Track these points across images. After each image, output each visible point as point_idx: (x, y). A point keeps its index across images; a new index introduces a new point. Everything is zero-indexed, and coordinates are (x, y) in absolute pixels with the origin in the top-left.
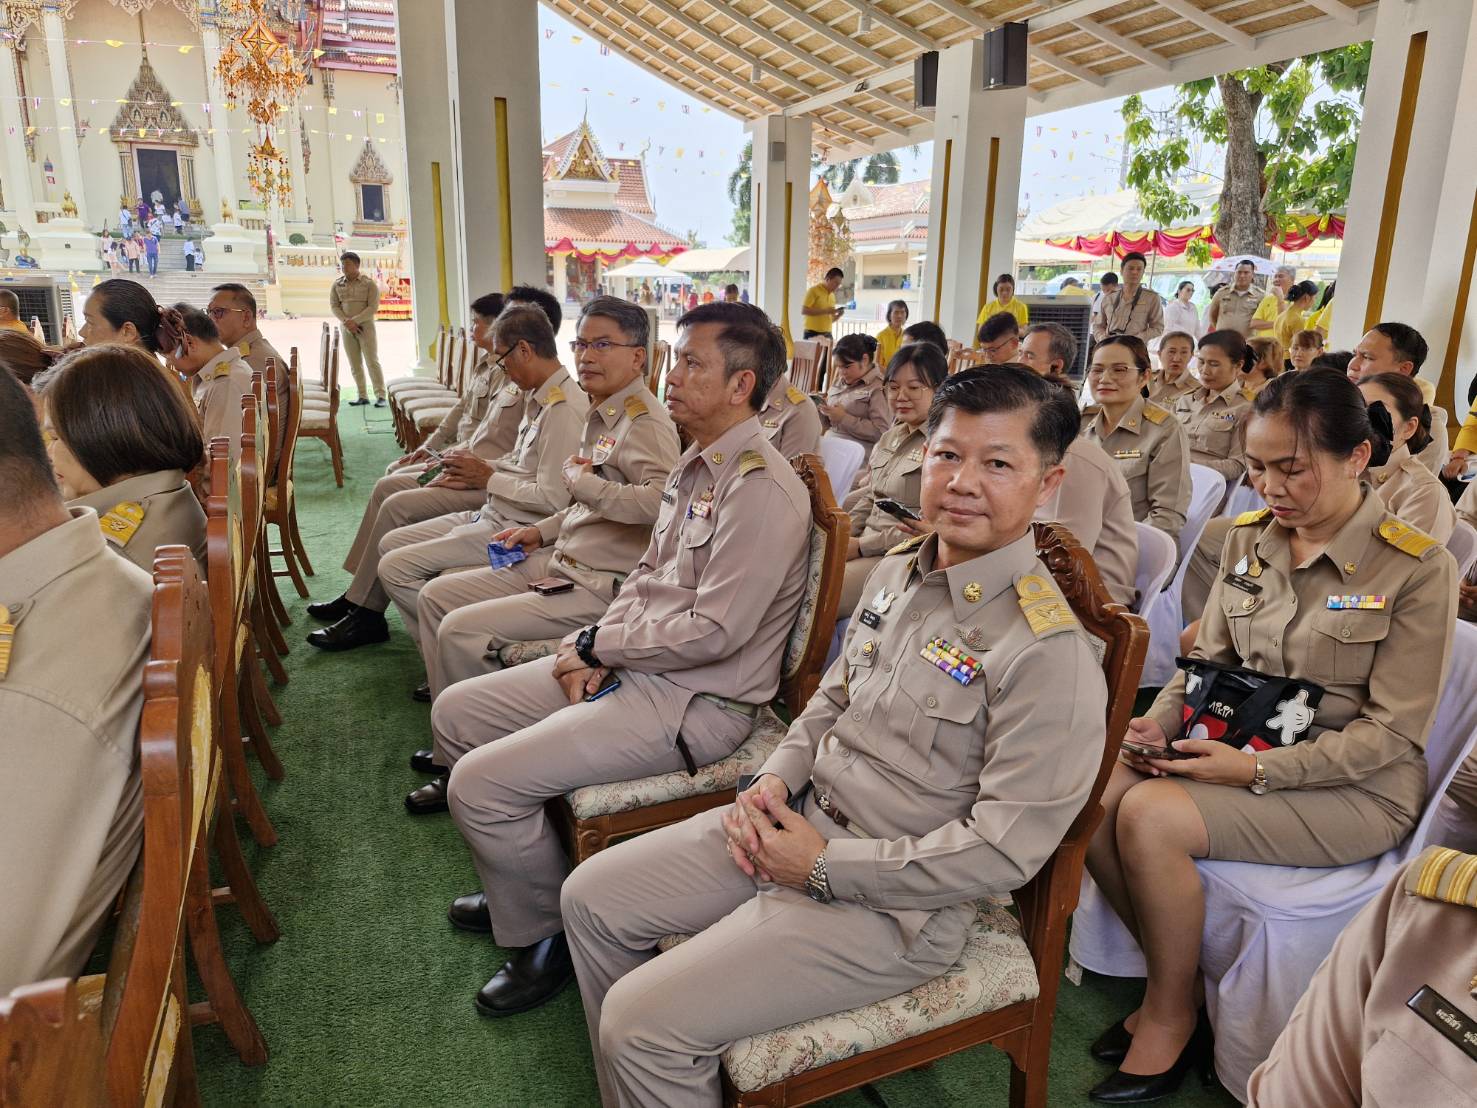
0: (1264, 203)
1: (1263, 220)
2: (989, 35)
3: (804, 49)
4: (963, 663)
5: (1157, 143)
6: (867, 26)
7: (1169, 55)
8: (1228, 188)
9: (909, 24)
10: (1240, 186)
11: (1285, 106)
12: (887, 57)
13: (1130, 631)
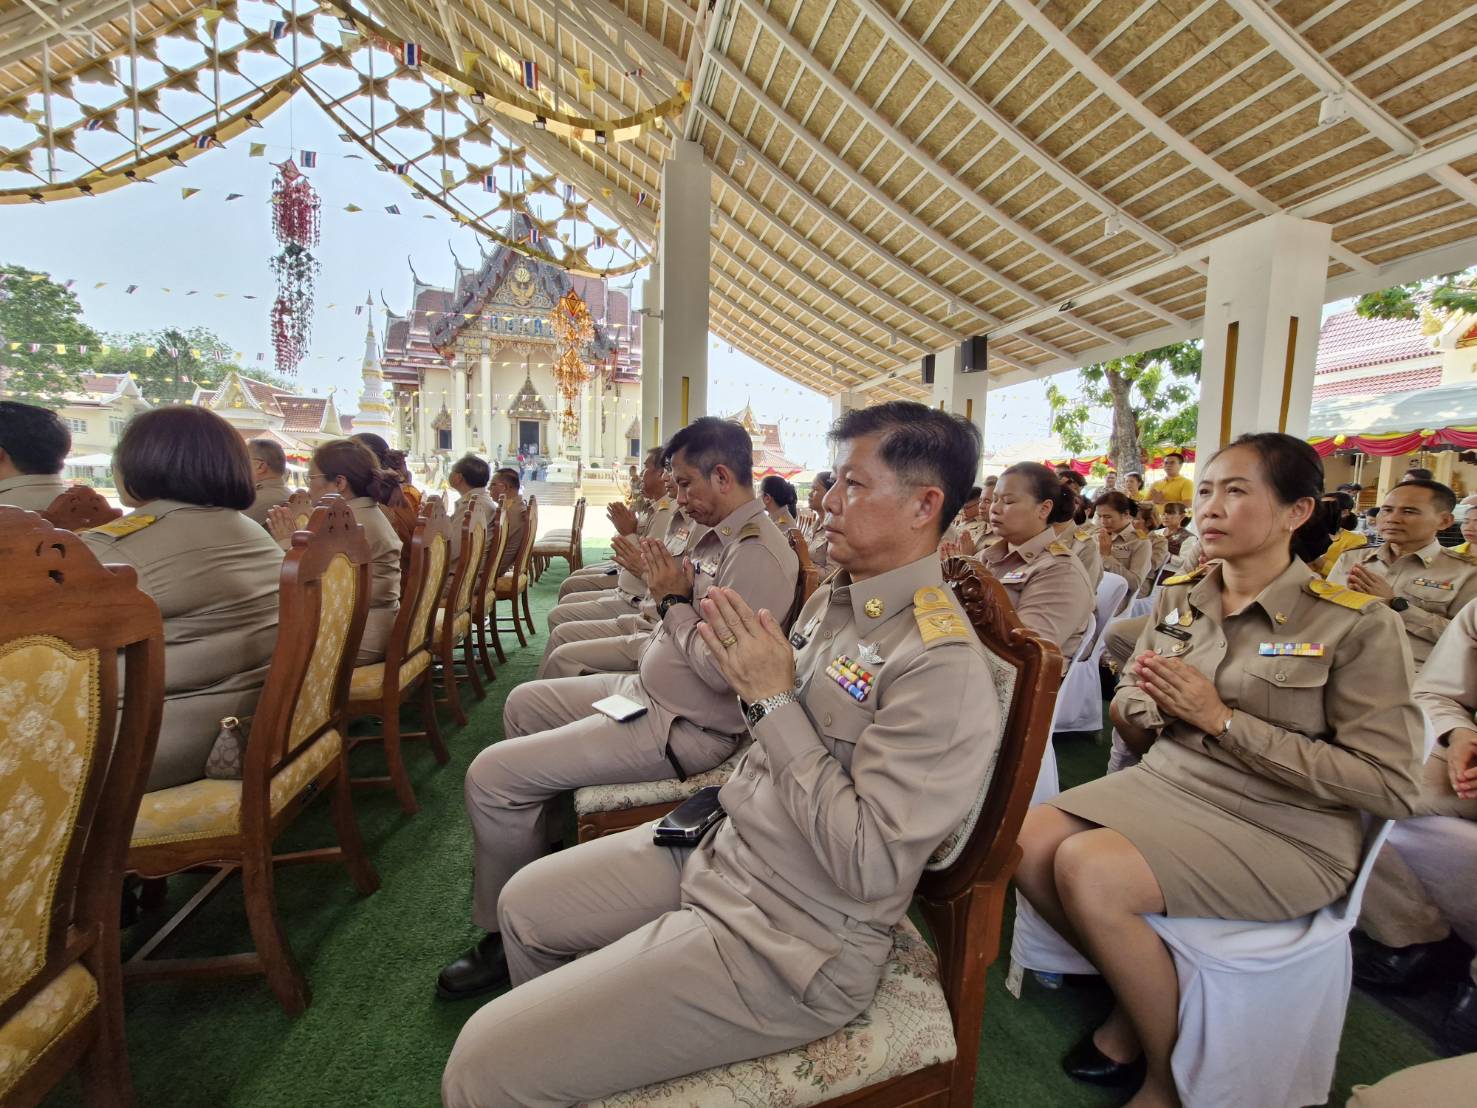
0: (1139, 440)
1: (1139, 450)
2: (964, 344)
3: (860, 357)
4: (860, 678)
5: (1069, 408)
6: (894, 341)
7: (1073, 352)
8: (1115, 432)
9: (918, 341)
10: (1122, 431)
11: (1148, 387)
12: (907, 359)
13: (1040, 655)
